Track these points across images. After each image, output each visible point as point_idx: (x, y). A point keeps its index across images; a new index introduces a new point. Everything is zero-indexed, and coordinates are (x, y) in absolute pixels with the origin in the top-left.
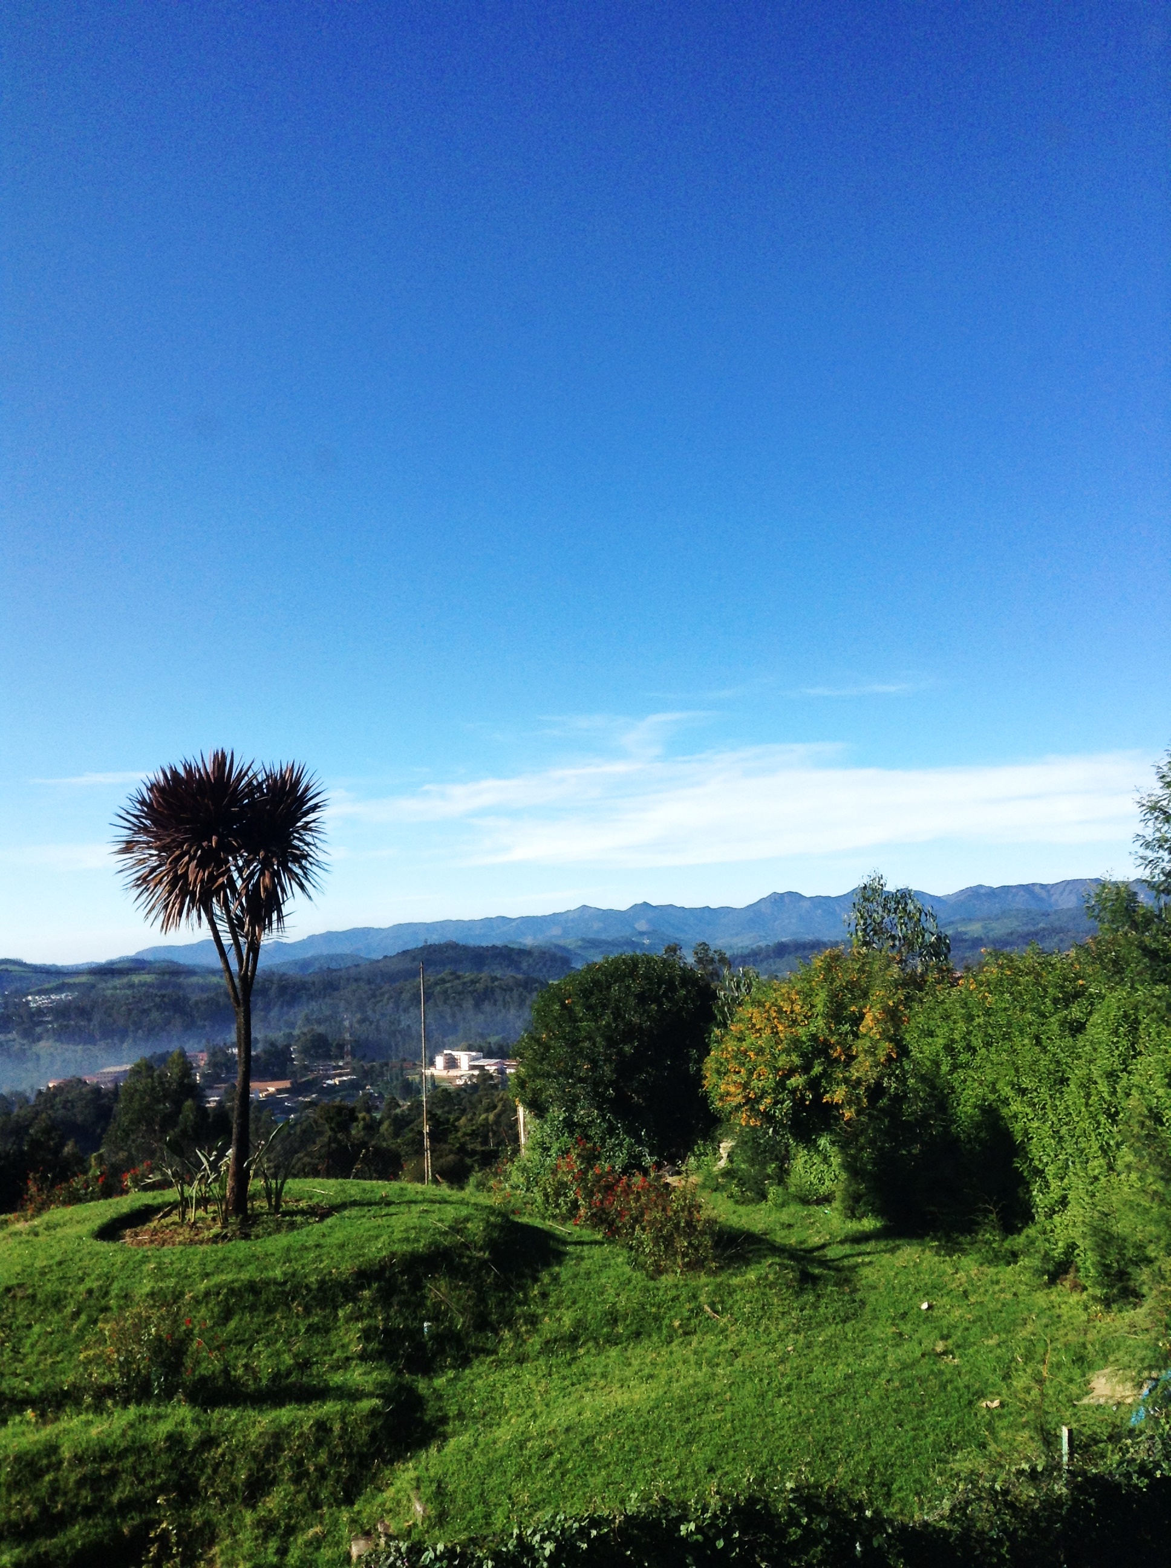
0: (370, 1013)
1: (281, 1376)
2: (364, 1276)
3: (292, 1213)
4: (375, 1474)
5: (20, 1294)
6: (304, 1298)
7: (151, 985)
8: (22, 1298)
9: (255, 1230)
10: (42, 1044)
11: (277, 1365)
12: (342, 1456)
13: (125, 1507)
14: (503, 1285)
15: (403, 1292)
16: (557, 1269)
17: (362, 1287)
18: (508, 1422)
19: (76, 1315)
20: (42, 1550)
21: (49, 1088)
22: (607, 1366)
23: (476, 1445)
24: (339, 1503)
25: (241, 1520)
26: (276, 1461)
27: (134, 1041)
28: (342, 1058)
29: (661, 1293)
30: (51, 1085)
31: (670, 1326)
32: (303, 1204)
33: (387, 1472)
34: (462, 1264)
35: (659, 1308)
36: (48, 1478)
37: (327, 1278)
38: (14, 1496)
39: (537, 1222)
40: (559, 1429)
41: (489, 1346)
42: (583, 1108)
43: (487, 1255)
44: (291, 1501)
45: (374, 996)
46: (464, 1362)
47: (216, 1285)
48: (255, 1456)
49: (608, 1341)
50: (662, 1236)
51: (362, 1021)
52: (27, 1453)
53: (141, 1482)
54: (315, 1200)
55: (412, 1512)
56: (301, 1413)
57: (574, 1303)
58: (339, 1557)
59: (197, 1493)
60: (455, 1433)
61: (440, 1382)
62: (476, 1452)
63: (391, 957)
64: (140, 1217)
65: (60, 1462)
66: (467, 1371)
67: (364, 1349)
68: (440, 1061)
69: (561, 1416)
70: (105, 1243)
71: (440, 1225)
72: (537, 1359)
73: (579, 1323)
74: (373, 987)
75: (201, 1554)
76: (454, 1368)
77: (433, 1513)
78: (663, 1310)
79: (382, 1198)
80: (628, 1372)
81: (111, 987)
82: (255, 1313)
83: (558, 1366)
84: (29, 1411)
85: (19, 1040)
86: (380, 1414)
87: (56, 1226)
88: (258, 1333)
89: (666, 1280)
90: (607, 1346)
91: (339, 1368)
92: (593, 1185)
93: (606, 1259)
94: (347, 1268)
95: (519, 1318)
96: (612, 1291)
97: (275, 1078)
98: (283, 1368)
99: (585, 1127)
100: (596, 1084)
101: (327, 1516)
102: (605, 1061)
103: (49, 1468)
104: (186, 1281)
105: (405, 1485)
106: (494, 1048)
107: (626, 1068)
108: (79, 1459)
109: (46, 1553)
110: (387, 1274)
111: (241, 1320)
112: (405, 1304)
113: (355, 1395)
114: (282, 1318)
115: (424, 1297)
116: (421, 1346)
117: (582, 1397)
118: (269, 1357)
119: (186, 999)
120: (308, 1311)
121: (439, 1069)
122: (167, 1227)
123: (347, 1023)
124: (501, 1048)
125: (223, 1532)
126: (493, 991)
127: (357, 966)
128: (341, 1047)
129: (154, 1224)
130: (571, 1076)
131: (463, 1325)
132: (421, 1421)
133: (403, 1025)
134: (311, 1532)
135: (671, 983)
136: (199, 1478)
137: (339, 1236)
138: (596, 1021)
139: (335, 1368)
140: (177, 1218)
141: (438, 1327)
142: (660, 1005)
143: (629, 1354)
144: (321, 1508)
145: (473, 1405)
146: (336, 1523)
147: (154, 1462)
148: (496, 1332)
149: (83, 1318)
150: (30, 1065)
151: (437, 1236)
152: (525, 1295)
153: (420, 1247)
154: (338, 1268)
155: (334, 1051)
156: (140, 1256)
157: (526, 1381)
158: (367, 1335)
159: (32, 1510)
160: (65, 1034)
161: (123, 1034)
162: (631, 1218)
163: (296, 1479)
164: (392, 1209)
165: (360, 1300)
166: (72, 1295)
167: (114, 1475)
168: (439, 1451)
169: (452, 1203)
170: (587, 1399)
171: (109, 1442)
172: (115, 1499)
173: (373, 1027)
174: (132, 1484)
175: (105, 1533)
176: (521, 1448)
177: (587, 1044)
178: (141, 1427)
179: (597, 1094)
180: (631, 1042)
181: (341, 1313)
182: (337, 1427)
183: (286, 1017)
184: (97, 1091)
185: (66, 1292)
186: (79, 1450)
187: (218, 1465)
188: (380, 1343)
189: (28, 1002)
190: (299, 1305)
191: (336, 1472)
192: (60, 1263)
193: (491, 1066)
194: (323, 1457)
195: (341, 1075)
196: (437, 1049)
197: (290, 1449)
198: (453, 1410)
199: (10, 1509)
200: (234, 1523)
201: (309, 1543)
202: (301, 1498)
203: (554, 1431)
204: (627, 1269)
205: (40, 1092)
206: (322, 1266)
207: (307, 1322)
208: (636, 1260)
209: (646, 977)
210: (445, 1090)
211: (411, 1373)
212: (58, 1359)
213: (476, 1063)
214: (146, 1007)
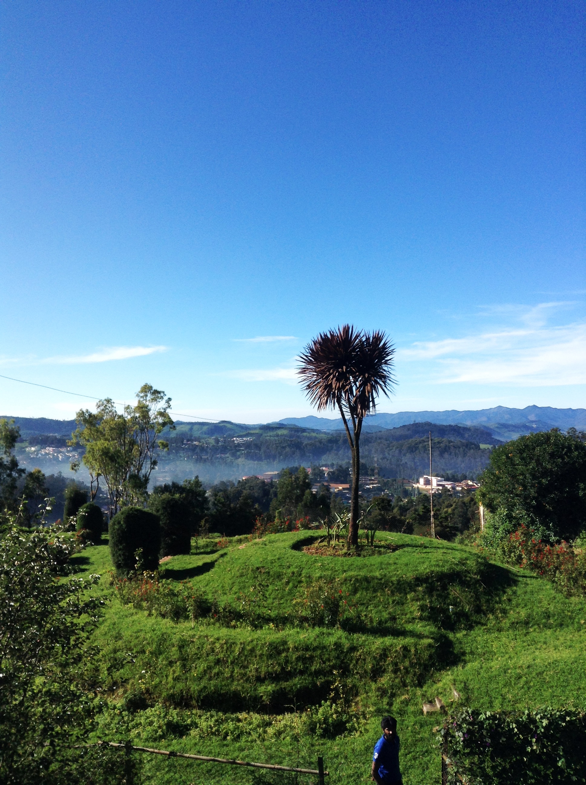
0: (387, 454)
1: (383, 622)
2: (419, 580)
3: (380, 547)
4: (432, 675)
5: (263, 571)
6: (390, 587)
7: (286, 436)
8: (264, 573)
9: (363, 553)
10: (240, 460)
11: (380, 617)
12: (416, 664)
13: (318, 673)
14: (488, 593)
15: (438, 590)
16: (515, 588)
17: (418, 585)
18: (497, 659)
19: (288, 583)
20: (283, 687)
21: (243, 480)
22: (546, 638)
23: (481, 668)
24: (416, 686)
25: (370, 686)
26: (385, 662)
27: (279, 461)
28: (374, 476)
29: (573, 606)
30: (244, 478)
31: (578, 623)
32: (383, 543)
33: (438, 675)
34: (467, 580)
35: (572, 613)
36: (284, 655)
37: (401, 579)
38: (270, 661)
39: (499, 564)
40: (524, 666)
41: (483, 621)
42: (518, 509)
43: (479, 577)
44: (393, 681)
45: (389, 446)
46: (470, 628)
47: (349, 576)
48: (375, 658)
49: (546, 627)
50: (572, 578)
51: (383, 459)
52: (274, 643)
53: (324, 663)
54: (388, 542)
55: (452, 695)
56: (395, 641)
57: (526, 606)
58: (418, 711)
59: (349, 671)
60: (469, 661)
61: (459, 635)
62: (482, 671)
63: (397, 428)
64: (309, 541)
65: (289, 649)
66: (472, 632)
67: (421, 615)
68: (422, 480)
69: (525, 660)
70: (297, 552)
71: (453, 560)
72: (508, 630)
73: (529, 616)
74: (388, 442)
75: (352, 700)
76: (466, 630)
77: (463, 698)
78: (574, 615)
79: (421, 544)
80: (557, 643)
81: (269, 436)
82: (368, 592)
83: (519, 635)
84: (271, 624)
85: (230, 457)
86: (433, 647)
87: (273, 542)
88: (370, 601)
89: (574, 599)
90: (545, 629)
91: (410, 622)
92: (531, 549)
93: (540, 586)
94: (410, 576)
95: (497, 609)
96: (546, 602)
97: (342, 482)
98: (383, 619)
99: (518, 519)
100: (526, 498)
101: (410, 691)
102: (531, 486)
103: (284, 650)
104: (335, 573)
105: (448, 682)
106: (450, 476)
107: (543, 491)
108: (296, 649)
109: (284, 688)
110: (430, 581)
111: (362, 594)
112: (439, 596)
113: (420, 636)
114: (381, 595)
115: (449, 594)
116: (448, 617)
117: (534, 652)
118: (376, 613)
119: (301, 443)
120: (393, 593)
121: (421, 484)
122: (322, 547)
123: (376, 459)
124: (453, 476)
125: (361, 691)
126: (449, 448)
127: (380, 431)
128: (373, 470)
129: (316, 545)
130: (512, 493)
131: (469, 610)
132: (452, 653)
133: (403, 462)
134: (403, 697)
135: (569, 448)
136: (350, 665)
137: (404, 560)
138: (526, 466)
139: (408, 622)
140: (326, 544)
141: (456, 609)
142: (563, 459)
143: (557, 633)
144: (407, 686)
145: (478, 649)
146: (415, 694)
147: (329, 654)
148: (485, 614)
149: (291, 585)
150: (235, 469)
151: (453, 566)
152: (500, 599)
153: (445, 569)
154: (406, 575)
155: (369, 472)
156: (314, 559)
157: (503, 641)
158: (422, 608)
159: (277, 668)
160: (249, 456)
161: (274, 458)
162: (554, 566)
163: (395, 671)
164: (428, 550)
165: (418, 591)
166: (285, 574)
167: (311, 658)
168: (463, 668)
169: (457, 550)
170: (537, 653)
171: (309, 642)
172: (313, 668)
173: (389, 461)
174: (320, 663)
175: (310, 683)
176: (505, 672)
177: (521, 477)
178: (322, 637)
179: (526, 503)
180: (546, 478)
181: (408, 597)
182: (413, 650)
183: (347, 454)
184: (263, 482)
185: (283, 572)
186: (296, 645)
187: (358, 660)
188: (429, 613)
189: (234, 441)
190: (388, 590)
191: (413, 671)
192: (279, 559)
193: (449, 485)
194: (407, 664)
195: (373, 484)
196: (421, 475)
197: (391, 657)
198: (468, 650)
199: (269, 667)
200: (367, 688)
201: (402, 702)
202: (397, 680)
203: (522, 667)
204: (553, 592)
205: (239, 482)
206: (398, 573)
207: (392, 598)
208: (557, 588)
209: (555, 444)
210: (425, 495)
211: (445, 629)
212: (282, 602)
213: (441, 483)
214: (284, 445)
